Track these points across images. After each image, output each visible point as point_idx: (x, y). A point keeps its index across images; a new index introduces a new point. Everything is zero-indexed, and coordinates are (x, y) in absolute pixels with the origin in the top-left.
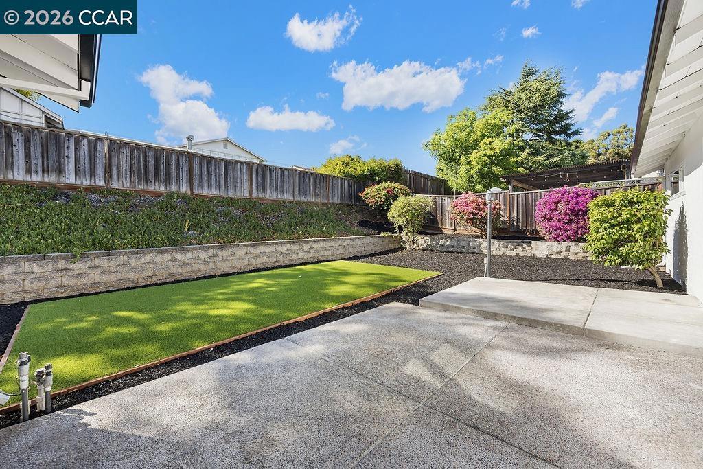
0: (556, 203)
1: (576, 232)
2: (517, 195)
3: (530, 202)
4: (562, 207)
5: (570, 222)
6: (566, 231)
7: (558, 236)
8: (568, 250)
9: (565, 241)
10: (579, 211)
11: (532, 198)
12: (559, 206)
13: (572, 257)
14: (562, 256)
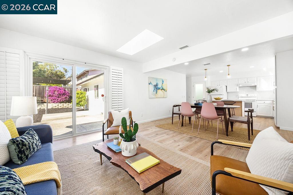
0: (54, 91)
1: (60, 100)
2: (36, 86)
3: (41, 89)
4: (56, 93)
5: (59, 97)
6: (58, 100)
7: (55, 101)
8: (58, 106)
9: (57, 103)
10: (61, 94)
11: (42, 88)
12: (55, 92)
13: (59, 108)
14: (56, 107)
